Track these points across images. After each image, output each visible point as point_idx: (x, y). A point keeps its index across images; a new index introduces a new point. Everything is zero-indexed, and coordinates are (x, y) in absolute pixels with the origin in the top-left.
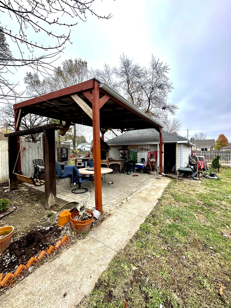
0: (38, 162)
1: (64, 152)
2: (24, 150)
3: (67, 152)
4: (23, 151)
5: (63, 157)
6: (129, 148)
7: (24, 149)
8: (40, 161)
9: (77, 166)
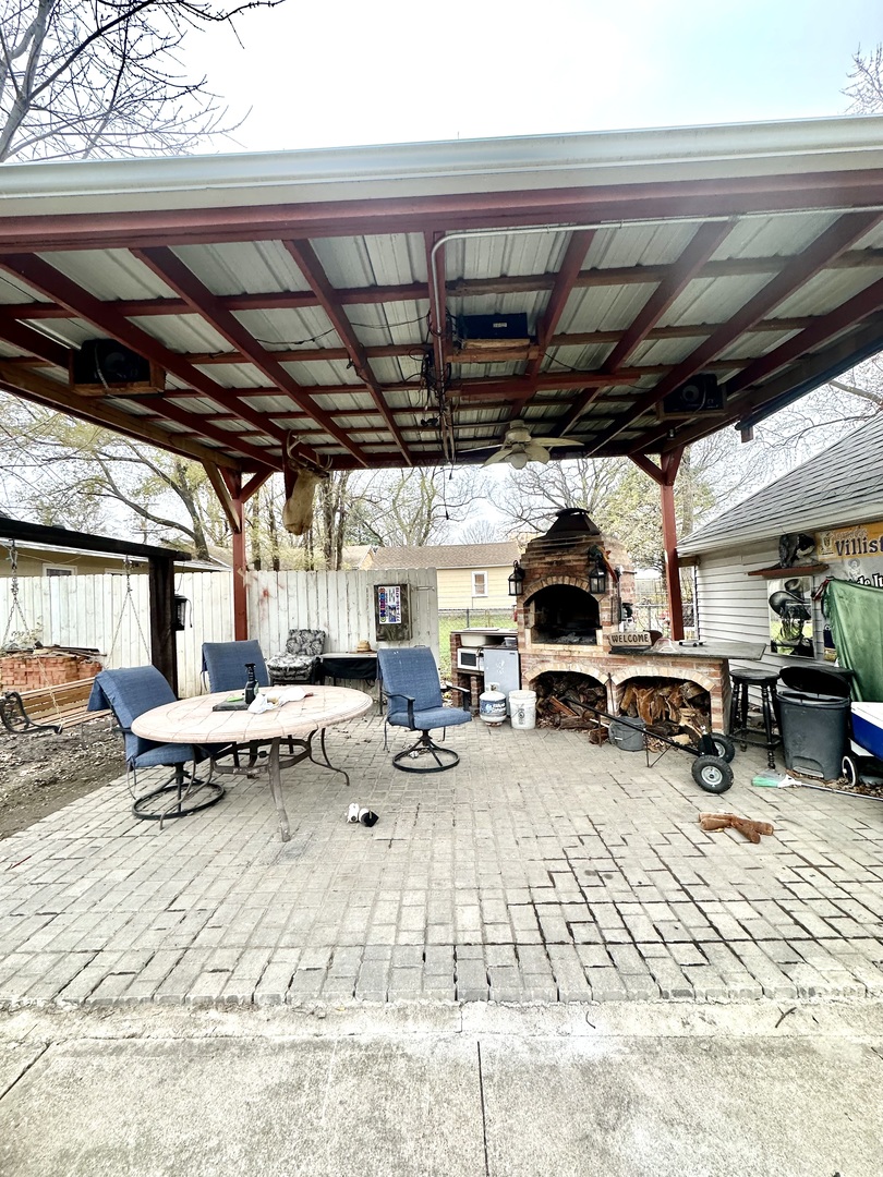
0: (299, 638)
1: (390, 603)
2: (266, 599)
3: (404, 601)
4: (261, 601)
5: (387, 622)
6: (826, 554)
7: (266, 593)
8: (306, 635)
9: (460, 666)
